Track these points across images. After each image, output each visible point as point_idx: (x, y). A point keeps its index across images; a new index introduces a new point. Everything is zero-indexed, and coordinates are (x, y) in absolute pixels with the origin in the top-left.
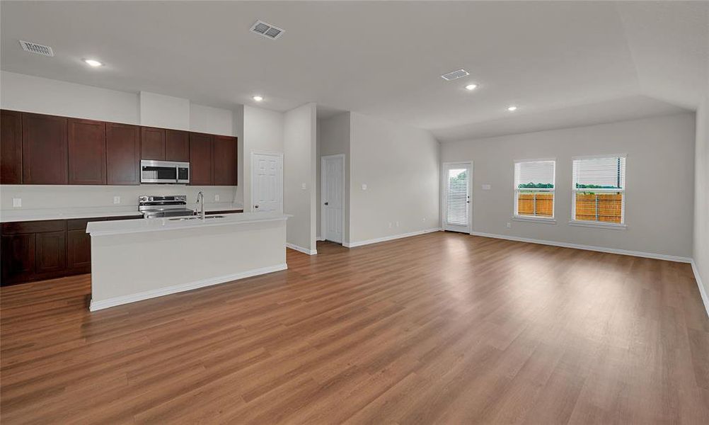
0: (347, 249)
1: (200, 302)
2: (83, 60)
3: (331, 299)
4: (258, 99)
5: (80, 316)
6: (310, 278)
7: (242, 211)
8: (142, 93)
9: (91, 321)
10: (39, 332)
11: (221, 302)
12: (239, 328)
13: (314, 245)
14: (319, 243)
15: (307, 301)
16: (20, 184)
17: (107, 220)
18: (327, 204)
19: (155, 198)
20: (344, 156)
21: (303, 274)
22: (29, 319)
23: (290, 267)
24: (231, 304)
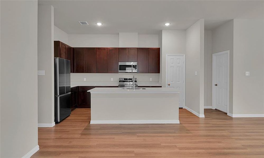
0: (231, 118)
1: (126, 131)
2: (96, 24)
3: (198, 153)
4: (167, 24)
5: (86, 124)
6: (191, 133)
7: (161, 87)
8: (119, 33)
9: (91, 128)
10: (73, 127)
11: (133, 134)
12: (132, 152)
13: (202, 111)
14: (206, 111)
15: (180, 149)
16: (84, 73)
17: (106, 87)
18: (216, 85)
19: (125, 79)
20: (228, 52)
21: (189, 129)
22: (76, 122)
23: (182, 122)
24: (138, 136)
